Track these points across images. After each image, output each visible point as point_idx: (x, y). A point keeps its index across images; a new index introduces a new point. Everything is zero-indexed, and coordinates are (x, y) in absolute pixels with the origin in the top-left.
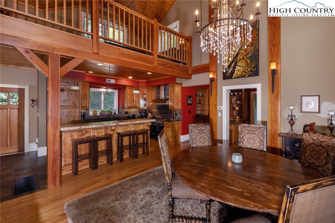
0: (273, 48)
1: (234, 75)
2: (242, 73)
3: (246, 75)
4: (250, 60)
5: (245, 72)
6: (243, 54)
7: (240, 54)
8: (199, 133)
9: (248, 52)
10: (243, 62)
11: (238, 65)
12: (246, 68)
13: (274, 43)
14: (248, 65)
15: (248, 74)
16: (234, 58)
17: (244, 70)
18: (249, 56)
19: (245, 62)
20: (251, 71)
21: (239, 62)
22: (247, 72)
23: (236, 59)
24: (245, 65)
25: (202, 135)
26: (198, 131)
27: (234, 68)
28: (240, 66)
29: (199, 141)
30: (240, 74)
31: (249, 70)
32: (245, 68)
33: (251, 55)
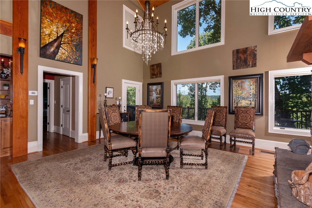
0: (93, 47)
1: (58, 57)
2: (67, 58)
3: (71, 61)
4: (75, 48)
5: (70, 58)
6: (68, 38)
7: (64, 36)
9: (74, 40)
10: (68, 47)
11: (63, 47)
12: (71, 54)
13: (93, 44)
14: (73, 52)
15: (73, 61)
16: (58, 38)
17: (69, 56)
18: (74, 44)
19: (70, 47)
20: (76, 58)
21: (64, 45)
22: (72, 58)
23: (60, 39)
24: (70, 50)
27: (58, 48)
28: (65, 50)
30: (65, 58)
31: (74, 57)
32: (70, 54)
33: (76, 44)
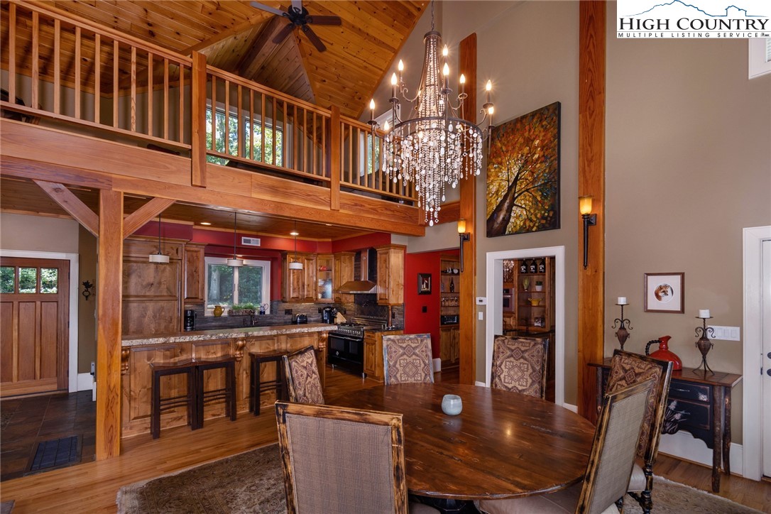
0: (589, 166)
1: (509, 228)
2: (525, 224)
3: (533, 227)
4: (540, 193)
5: (531, 220)
6: (526, 179)
7: (520, 179)
8: (404, 354)
9: (538, 175)
10: (527, 197)
11: (517, 204)
12: (532, 211)
13: (590, 156)
14: (537, 205)
15: (537, 224)
16: (510, 188)
17: (530, 216)
18: (539, 183)
19: (530, 197)
20: (543, 217)
21: (519, 198)
22: (535, 219)
23: (513, 190)
24: (530, 204)
25: (409, 359)
26: (402, 351)
27: (509, 210)
28: (521, 207)
29: (401, 372)
30: (522, 224)
31: (539, 215)
32: (530, 212)
33: (543, 182)
